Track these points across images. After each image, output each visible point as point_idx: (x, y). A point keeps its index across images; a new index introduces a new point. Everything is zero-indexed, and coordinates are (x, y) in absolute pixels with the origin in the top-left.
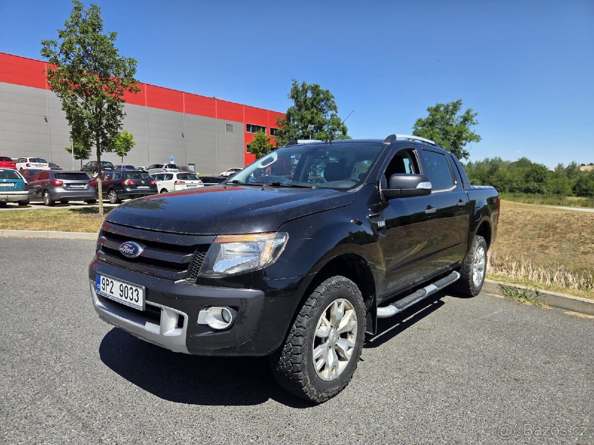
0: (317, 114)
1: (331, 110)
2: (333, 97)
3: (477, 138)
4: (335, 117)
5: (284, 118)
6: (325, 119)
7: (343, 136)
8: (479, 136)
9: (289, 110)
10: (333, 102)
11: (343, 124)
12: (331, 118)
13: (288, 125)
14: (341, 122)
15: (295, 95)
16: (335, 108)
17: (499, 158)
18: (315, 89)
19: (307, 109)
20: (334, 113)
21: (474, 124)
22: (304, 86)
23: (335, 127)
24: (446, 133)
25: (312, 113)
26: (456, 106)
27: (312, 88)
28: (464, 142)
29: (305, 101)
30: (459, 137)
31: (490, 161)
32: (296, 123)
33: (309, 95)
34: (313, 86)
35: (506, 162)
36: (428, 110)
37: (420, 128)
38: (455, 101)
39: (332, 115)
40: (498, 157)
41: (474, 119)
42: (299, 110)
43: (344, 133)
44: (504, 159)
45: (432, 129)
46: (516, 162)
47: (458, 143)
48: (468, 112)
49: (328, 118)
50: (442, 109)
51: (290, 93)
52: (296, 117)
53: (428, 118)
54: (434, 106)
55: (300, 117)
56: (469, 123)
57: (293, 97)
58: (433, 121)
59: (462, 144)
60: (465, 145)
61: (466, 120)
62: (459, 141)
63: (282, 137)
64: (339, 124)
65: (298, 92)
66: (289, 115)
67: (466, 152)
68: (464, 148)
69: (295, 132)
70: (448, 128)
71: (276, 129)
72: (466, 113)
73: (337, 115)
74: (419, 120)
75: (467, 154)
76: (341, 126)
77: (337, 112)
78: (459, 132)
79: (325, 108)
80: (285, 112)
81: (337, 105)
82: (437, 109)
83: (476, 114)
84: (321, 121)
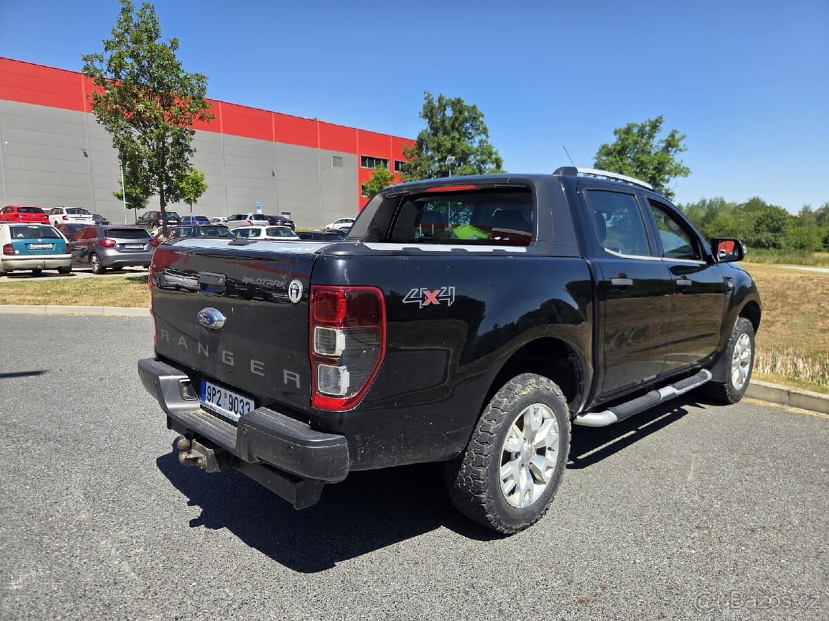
0: (459, 140)
1: (479, 134)
2: (483, 116)
3: (685, 172)
4: (485, 144)
5: (414, 146)
6: (472, 147)
7: (496, 170)
8: (688, 169)
9: (420, 135)
10: (482, 122)
11: (496, 153)
12: (480, 146)
13: (419, 156)
14: (494, 150)
15: (429, 113)
16: (485, 131)
17: (721, 198)
18: (457, 104)
19: (446, 133)
20: (484, 137)
21: (681, 150)
22: (441, 101)
23: (485, 157)
24: (642, 164)
25: (453, 138)
26: (655, 126)
27: (453, 103)
28: (666, 177)
29: (443, 121)
30: (660, 169)
31: (708, 202)
32: (430, 153)
33: (449, 113)
34: (453, 100)
35: (730, 205)
36: (615, 133)
37: (605, 158)
38: (653, 119)
39: (481, 141)
40: (719, 197)
41: (681, 144)
42: (435, 134)
43: (498, 166)
44: (728, 201)
45: (621, 160)
46: (745, 204)
47: (658, 178)
48: (672, 136)
49: (476, 145)
50: (635, 130)
51: (422, 111)
52: (431, 145)
53: (616, 144)
54: (624, 126)
55: (435, 145)
56: (674, 150)
57: (426, 116)
58: (622, 148)
59: (663, 180)
60: (668, 181)
61: (670, 144)
62: (660, 175)
63: (411, 173)
64: (491, 154)
65: (432, 108)
66: (420, 143)
67: (670, 192)
68: (666, 186)
69: (429, 166)
70: (644, 158)
71: (402, 163)
72: (669, 136)
73: (488, 140)
74: (604, 147)
75: (671, 194)
76: (494, 156)
77: (487, 136)
78: (659, 163)
79: (470, 131)
80: (415, 138)
81: (488, 127)
82: (628, 131)
83: (683, 137)
84: (466, 150)
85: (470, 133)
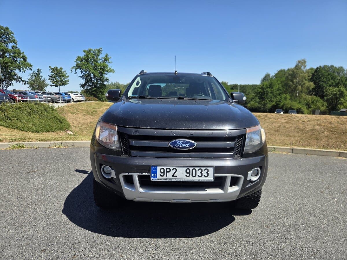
1: (12, 42)
2: (13, 33)
3: (111, 71)
4: (16, 48)
6: (8, 48)
7: (23, 62)
8: (114, 70)
10: (12, 37)
12: (13, 49)
14: (22, 52)
16: (14, 41)
20: (15, 45)
21: (110, 63)
23: (16, 55)
24: (96, 66)
26: (99, 51)
28: (106, 73)
30: (103, 69)
31: (114, 84)
36: (84, 51)
37: (79, 62)
38: (98, 48)
39: (13, 47)
40: (117, 82)
41: (110, 60)
43: (25, 60)
44: (121, 83)
45: (88, 64)
46: (126, 85)
48: (106, 56)
49: (10, 48)
50: (92, 52)
53: (84, 57)
54: (87, 49)
56: (108, 62)
58: (87, 59)
59: (105, 74)
60: (107, 74)
61: (106, 60)
62: (104, 72)
64: (20, 53)
67: (108, 79)
68: (106, 76)
70: (96, 64)
72: (105, 56)
73: (17, 46)
74: (79, 57)
75: (108, 80)
76: (22, 55)
77: (16, 44)
78: (103, 67)
79: (5, 40)
82: (89, 52)
83: (111, 57)
84: (5, 50)
85: (5, 41)
